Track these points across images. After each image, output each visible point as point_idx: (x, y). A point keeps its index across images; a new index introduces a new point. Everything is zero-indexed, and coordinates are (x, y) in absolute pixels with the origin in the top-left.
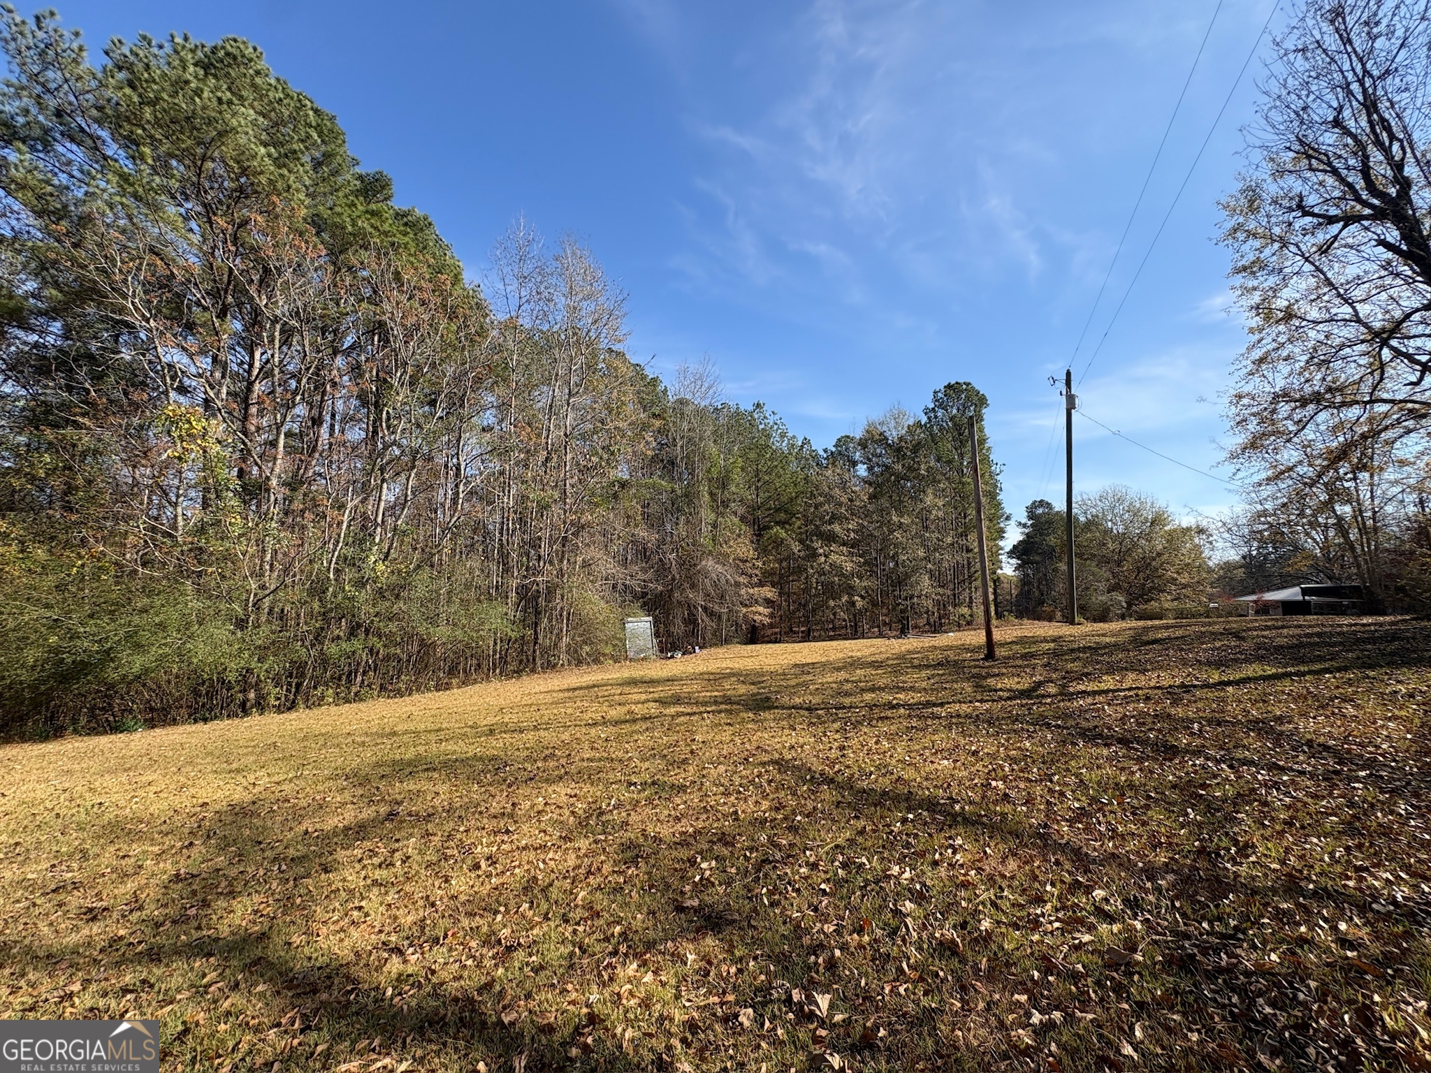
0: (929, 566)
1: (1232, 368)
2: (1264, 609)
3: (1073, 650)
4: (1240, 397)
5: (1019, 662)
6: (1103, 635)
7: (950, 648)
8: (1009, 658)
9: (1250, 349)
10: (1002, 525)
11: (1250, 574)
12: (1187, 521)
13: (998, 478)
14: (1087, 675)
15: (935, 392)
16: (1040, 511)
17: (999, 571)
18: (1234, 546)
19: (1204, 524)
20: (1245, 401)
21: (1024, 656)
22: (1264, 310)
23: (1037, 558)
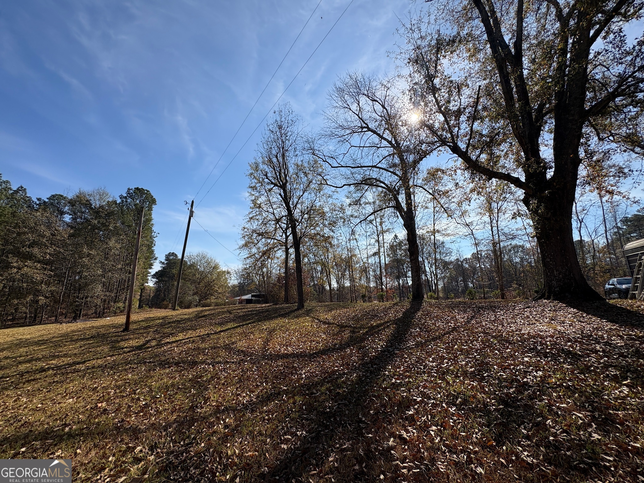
0: (104, 280)
1: (244, 218)
2: (241, 302)
3: (169, 323)
4: (244, 228)
5: (141, 331)
6: (185, 315)
7: (103, 327)
8: (137, 329)
9: (250, 213)
10: (152, 262)
11: (239, 289)
12: (224, 269)
13: (155, 239)
14: (171, 334)
15: (129, 189)
16: (171, 258)
17: (146, 284)
18: (237, 279)
19: (230, 270)
20: (246, 230)
21: (146, 328)
22: (254, 202)
23: (166, 279)
